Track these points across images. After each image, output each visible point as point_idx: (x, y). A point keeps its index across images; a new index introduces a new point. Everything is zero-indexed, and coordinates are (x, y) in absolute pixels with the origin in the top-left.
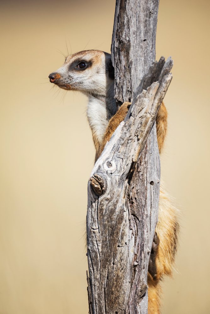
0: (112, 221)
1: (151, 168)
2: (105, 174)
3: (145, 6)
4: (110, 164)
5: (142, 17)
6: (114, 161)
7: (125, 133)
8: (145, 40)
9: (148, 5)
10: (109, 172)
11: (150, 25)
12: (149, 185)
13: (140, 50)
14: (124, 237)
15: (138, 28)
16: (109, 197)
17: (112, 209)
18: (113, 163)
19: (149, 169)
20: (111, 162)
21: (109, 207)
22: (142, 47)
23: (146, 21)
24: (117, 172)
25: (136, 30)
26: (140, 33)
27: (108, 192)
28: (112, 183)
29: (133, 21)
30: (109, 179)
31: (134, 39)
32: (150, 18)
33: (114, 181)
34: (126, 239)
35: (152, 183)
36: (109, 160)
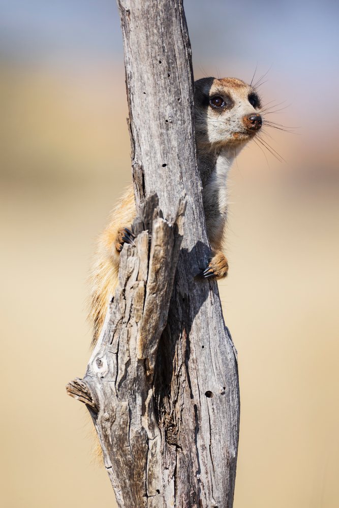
0: (126, 455)
1: (205, 370)
2: (95, 379)
3: (156, 112)
4: (100, 363)
5: (155, 130)
6: (105, 357)
7: (115, 313)
8: (164, 165)
9: (161, 110)
10: (100, 376)
11: (169, 141)
12: (203, 397)
13: (159, 181)
14: (154, 481)
15: (152, 146)
16: (107, 415)
17: (120, 435)
18: (104, 361)
19: (201, 372)
20: (102, 360)
21: (115, 432)
22: (160, 176)
23: (161, 134)
24: (109, 375)
25: (148, 149)
26: (155, 153)
27: (102, 407)
28: (105, 394)
29: (143, 135)
30: (99, 388)
31: (147, 163)
32: (168, 130)
33: (108, 391)
34: (157, 484)
35: (209, 394)
36: (100, 356)
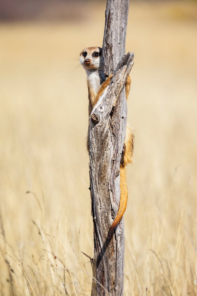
0: (102, 137)
1: (123, 110)
2: (99, 113)
3: (120, 26)
4: (101, 108)
5: (119, 32)
6: (103, 106)
7: (109, 92)
8: (120, 43)
9: (122, 25)
10: (101, 112)
11: (122, 35)
12: (121, 118)
13: (117, 48)
14: (108, 146)
15: (116, 37)
16: (101, 125)
17: (102, 131)
18: (103, 107)
19: (121, 111)
20: (102, 107)
21: (101, 130)
22: (118, 47)
23: (120, 33)
24: (105, 112)
25: (115, 38)
26: (117, 39)
27: (100, 122)
28: (102, 118)
29: (114, 33)
30: (101, 115)
31: (114, 43)
32: (122, 32)
33: (103, 117)
34: (109, 147)
35: (123, 118)
36: (101, 106)
